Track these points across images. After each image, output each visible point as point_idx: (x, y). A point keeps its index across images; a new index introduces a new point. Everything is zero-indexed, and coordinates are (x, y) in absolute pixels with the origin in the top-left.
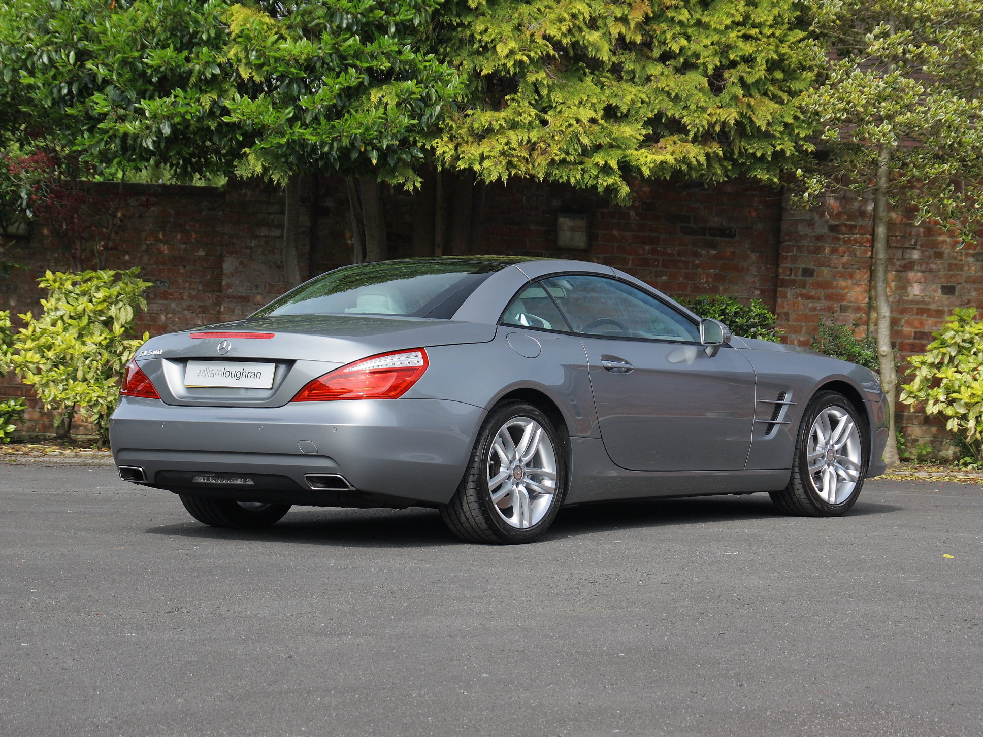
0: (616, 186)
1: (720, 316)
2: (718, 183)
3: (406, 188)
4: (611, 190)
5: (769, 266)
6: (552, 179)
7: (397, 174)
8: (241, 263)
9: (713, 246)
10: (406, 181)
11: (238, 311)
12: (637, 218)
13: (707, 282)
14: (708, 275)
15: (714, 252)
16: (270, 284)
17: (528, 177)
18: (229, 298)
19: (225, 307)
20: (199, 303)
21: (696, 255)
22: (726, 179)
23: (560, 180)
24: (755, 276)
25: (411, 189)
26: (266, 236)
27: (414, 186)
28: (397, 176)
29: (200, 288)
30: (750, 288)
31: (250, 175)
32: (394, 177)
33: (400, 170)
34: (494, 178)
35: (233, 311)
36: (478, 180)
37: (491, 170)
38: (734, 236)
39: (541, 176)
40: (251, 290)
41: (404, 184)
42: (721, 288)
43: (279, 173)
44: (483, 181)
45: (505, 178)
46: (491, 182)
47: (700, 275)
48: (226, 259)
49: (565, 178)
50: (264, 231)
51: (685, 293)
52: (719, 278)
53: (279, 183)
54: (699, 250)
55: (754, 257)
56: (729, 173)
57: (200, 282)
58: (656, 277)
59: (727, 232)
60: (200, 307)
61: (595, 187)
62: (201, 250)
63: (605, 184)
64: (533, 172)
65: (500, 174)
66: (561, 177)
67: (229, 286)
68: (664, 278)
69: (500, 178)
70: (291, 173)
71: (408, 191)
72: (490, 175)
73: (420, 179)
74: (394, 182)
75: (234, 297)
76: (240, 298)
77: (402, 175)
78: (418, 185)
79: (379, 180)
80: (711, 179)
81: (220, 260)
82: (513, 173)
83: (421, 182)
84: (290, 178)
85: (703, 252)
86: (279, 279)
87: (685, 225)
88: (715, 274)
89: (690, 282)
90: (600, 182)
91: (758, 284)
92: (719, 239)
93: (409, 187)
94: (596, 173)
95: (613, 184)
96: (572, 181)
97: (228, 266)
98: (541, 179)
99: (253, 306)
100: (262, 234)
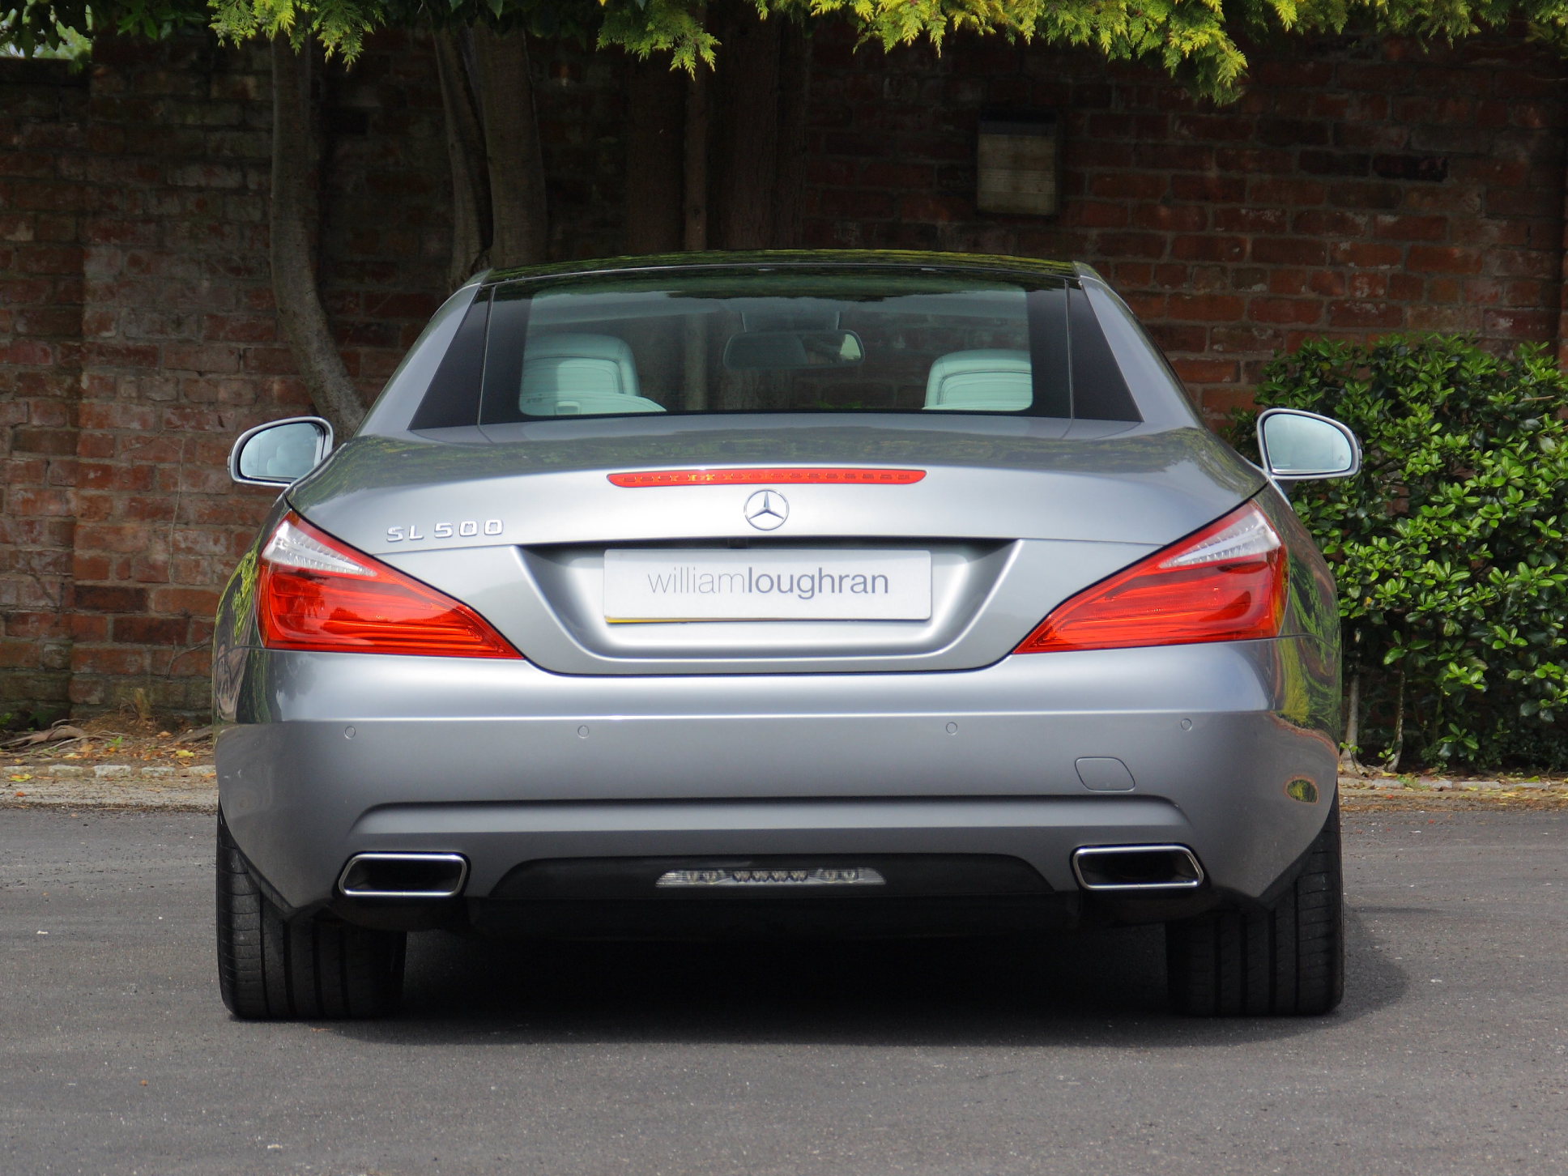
0: (1210, 54)
1: (1445, 387)
2: (1458, 40)
3: (675, 63)
4: (1198, 64)
5: (1534, 254)
6: (1052, 35)
7: (650, 27)
8: (135, 262)
9: (1387, 203)
10: (677, 45)
11: (126, 389)
12: (1185, 132)
13: (1372, 297)
14: (1373, 280)
15: (1388, 219)
16: (211, 317)
17: (992, 30)
18: (100, 353)
19: (92, 378)
20: (21, 369)
21: (1342, 225)
22: (1476, 30)
23: (1075, 39)
24: (1499, 281)
25: (690, 64)
26: (200, 189)
27: (699, 60)
28: (651, 32)
29: (21, 328)
30: (1486, 311)
31: (251, 33)
32: (643, 34)
33: (659, 16)
34: (910, 33)
35: (113, 389)
36: (863, 40)
37: (901, 16)
38: (1440, 177)
39: (1028, 29)
40: (162, 332)
41: (670, 54)
42: (1409, 313)
43: (338, 28)
44: (877, 43)
45: (937, 35)
46: (901, 44)
47: (1354, 278)
48: (94, 250)
49: (1087, 32)
50: (194, 176)
51: (1313, 326)
52: (1402, 286)
53: (338, 56)
54: (1350, 214)
55: (1494, 229)
56: (1483, 14)
57: (21, 313)
58: (1238, 285)
59: (1424, 166)
60: (20, 377)
61: (1155, 55)
62: (22, 226)
63: (1187, 47)
64: (1005, 18)
65: (925, 26)
66: (1077, 29)
67: (103, 324)
68: (1258, 288)
69: (924, 35)
70: (368, 29)
71: (682, 72)
72: (896, 25)
73: (711, 40)
74: (644, 49)
75: (116, 352)
76: (136, 352)
77: (665, 30)
78: (709, 56)
79: (602, 42)
80: (1442, 29)
81: (77, 254)
82: (958, 20)
83: (713, 48)
84: (367, 40)
85: (1361, 220)
86: (238, 301)
87: (1311, 148)
88: (1394, 277)
89: (1326, 300)
90: (1175, 41)
91: (1505, 302)
92: (1403, 184)
93: (685, 60)
94: (1161, 19)
95: (1208, 47)
96: (1106, 39)
97: (98, 269)
98: (1029, 35)
99: (168, 374)
100: (191, 184)
